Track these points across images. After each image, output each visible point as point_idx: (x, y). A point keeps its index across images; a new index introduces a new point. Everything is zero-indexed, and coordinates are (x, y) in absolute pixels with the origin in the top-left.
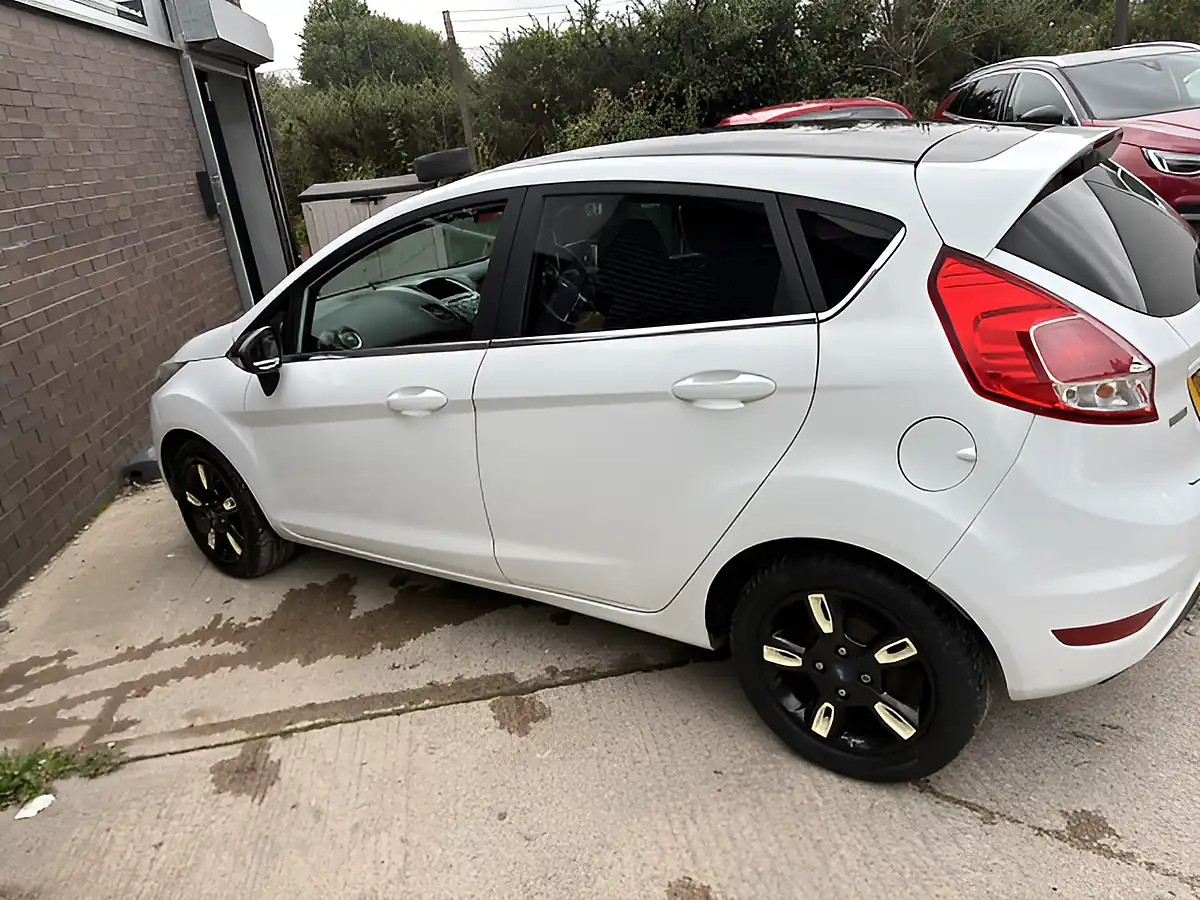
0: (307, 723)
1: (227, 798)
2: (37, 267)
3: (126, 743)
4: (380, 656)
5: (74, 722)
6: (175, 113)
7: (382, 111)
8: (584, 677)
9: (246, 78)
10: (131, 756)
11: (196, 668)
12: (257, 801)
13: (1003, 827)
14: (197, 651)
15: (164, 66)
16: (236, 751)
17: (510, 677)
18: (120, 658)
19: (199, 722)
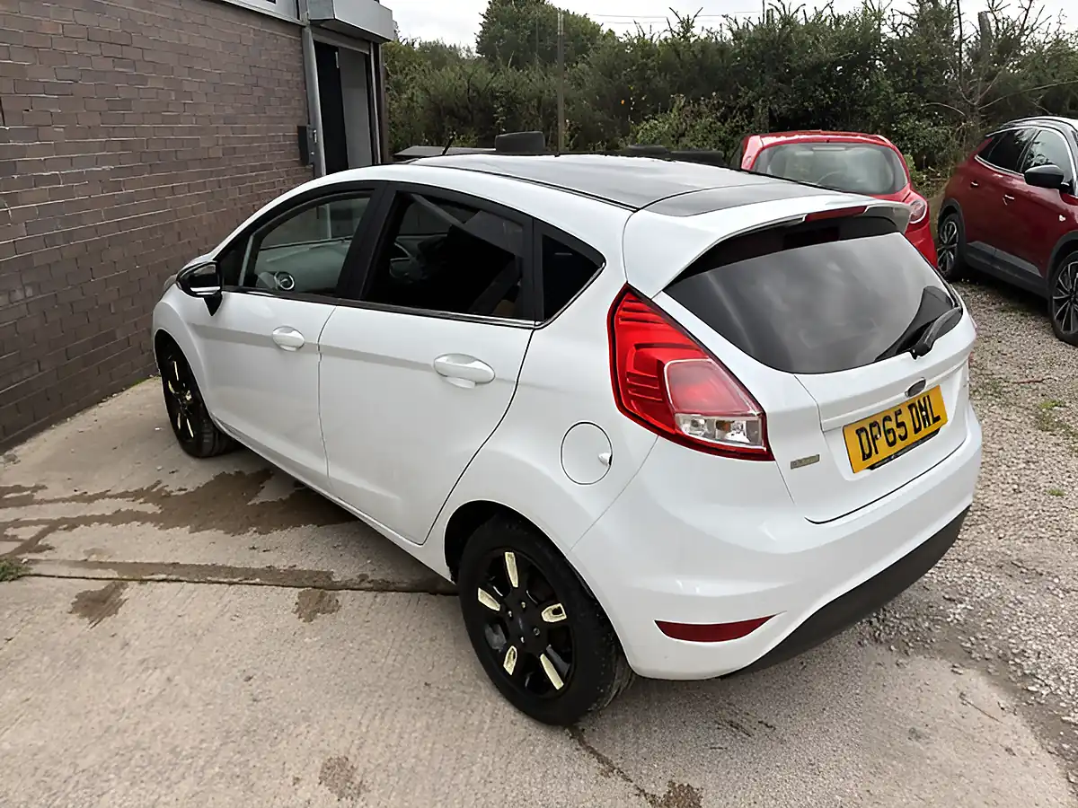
0: (164, 576)
1: (74, 618)
2: (118, 186)
3: (36, 562)
4: (251, 537)
5: (14, 538)
6: (288, 76)
7: (493, 91)
8: (383, 587)
9: (368, 53)
10: (32, 572)
11: (117, 518)
12: (91, 626)
13: (616, 783)
14: (125, 505)
15: (285, 37)
16: (101, 586)
17: (329, 575)
18: (73, 499)
19: (93, 558)
